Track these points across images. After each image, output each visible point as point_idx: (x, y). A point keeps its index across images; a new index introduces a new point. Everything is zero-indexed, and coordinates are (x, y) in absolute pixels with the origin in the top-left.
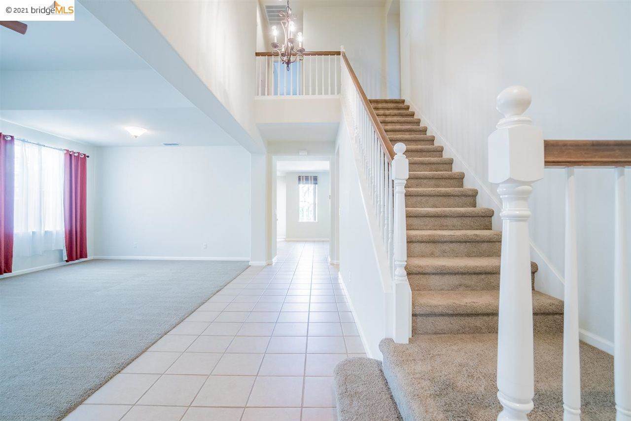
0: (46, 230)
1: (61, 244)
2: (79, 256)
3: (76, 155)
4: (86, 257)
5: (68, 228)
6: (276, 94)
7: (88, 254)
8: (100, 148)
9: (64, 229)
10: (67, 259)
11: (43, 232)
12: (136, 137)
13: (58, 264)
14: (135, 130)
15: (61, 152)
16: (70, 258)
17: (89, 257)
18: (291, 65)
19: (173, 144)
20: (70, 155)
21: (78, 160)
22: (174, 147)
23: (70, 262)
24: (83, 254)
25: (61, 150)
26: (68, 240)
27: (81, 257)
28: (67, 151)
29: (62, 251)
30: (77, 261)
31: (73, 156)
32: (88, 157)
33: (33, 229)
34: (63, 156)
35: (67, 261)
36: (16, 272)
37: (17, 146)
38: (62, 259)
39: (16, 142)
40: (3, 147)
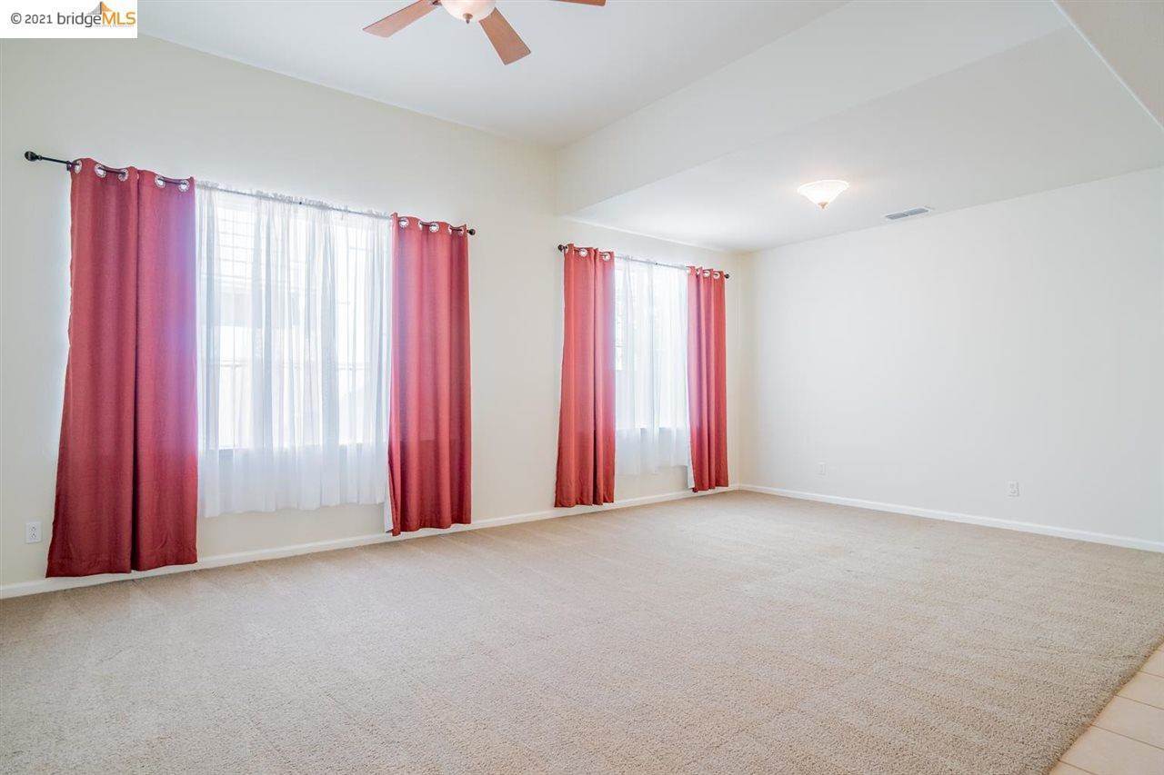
0: (660, 426)
1: (684, 455)
2: (713, 482)
3: (707, 275)
4: (727, 486)
5: (696, 424)
7: (729, 483)
8: (746, 255)
9: (688, 426)
10: (693, 486)
11: (656, 431)
12: (823, 205)
13: (679, 494)
14: (822, 189)
15: (683, 271)
17: (732, 486)
19: (912, 213)
20: (697, 276)
21: (711, 285)
23: (700, 493)
24: (721, 480)
25: (681, 268)
26: (695, 446)
27: (718, 484)
28: (692, 268)
29: (685, 468)
30: (710, 492)
31: (701, 278)
32: (727, 277)
33: (642, 423)
34: (685, 280)
35: (695, 490)
36: (619, 501)
37: (619, 271)
38: (686, 485)
39: (618, 263)
40: (599, 274)
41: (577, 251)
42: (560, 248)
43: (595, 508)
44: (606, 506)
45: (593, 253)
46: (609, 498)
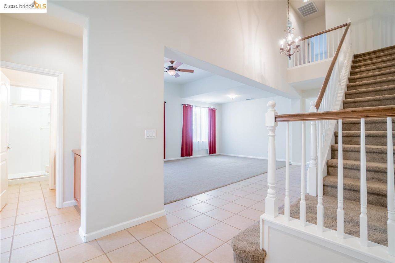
1: (207, 147)
2: (213, 152)
3: (212, 109)
5: (209, 140)
6: (304, 63)
8: (221, 105)
11: (201, 142)
12: (233, 99)
13: (206, 155)
14: (232, 96)
16: (210, 153)
17: (217, 154)
18: (291, 57)
21: (213, 111)
22: (251, 100)
23: (210, 155)
24: (215, 152)
25: (207, 108)
28: (209, 108)
29: (207, 149)
30: (212, 154)
33: (198, 140)
34: (207, 110)
35: (209, 154)
36: (194, 156)
37: (194, 109)
38: (207, 153)
39: (193, 107)
40: (190, 109)
41: (185, 105)
42: (182, 105)
43: (189, 157)
44: (191, 157)
45: (189, 106)
46: (192, 155)
